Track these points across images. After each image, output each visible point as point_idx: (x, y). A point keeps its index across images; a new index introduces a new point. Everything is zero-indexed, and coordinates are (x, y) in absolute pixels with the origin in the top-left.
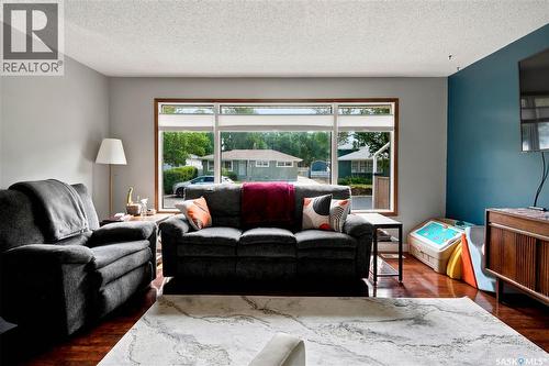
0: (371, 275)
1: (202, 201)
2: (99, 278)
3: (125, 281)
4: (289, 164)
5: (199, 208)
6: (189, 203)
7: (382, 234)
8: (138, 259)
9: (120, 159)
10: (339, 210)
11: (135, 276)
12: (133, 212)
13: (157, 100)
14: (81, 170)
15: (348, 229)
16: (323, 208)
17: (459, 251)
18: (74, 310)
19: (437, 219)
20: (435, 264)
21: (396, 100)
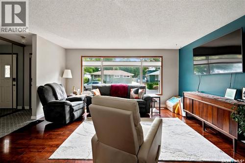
0: (151, 112)
1: (98, 90)
2: (73, 109)
3: (78, 111)
4: (129, 76)
5: (97, 92)
6: (94, 90)
7: (154, 100)
8: (81, 106)
9: (70, 76)
10: (141, 93)
11: (81, 111)
12: (75, 93)
13: (82, 57)
14: (59, 80)
15: (144, 98)
16: (136, 92)
17: (178, 105)
18: (68, 117)
19: (175, 96)
20: (172, 110)
21: (162, 57)
